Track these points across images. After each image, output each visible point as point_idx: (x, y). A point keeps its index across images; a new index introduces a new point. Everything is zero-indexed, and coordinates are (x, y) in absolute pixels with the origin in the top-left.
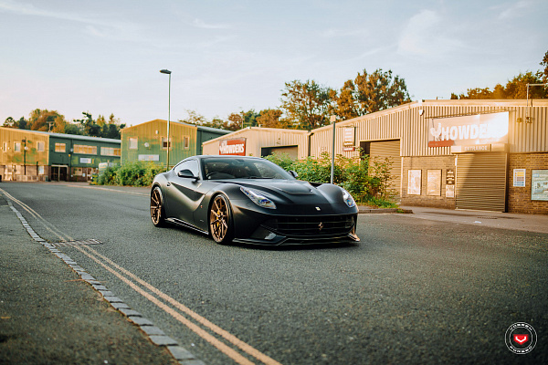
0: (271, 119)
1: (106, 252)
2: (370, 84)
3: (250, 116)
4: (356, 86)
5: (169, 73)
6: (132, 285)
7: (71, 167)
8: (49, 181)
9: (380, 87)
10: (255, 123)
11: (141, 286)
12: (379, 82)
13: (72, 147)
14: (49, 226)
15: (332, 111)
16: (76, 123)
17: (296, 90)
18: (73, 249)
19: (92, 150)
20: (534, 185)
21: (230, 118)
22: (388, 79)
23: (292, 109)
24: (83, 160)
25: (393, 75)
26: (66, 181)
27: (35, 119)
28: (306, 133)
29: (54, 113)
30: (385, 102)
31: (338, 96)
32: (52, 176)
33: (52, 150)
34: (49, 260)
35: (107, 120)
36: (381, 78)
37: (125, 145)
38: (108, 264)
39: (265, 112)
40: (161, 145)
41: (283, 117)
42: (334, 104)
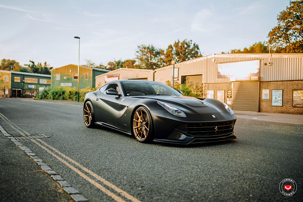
0: (131, 64)
1: (53, 144)
2: (181, 47)
3: (119, 63)
4: (174, 48)
5: (79, 38)
6: (80, 173)
7: (23, 90)
8: (11, 97)
9: (186, 48)
10: (122, 66)
11: (86, 173)
12: (185, 46)
13: (24, 79)
14: (13, 125)
15: (162, 61)
16: (26, 66)
17: (143, 50)
18: (31, 143)
19: (35, 81)
20: (274, 98)
21: (109, 64)
22: (190, 44)
23: (141, 59)
24: (30, 86)
25: (193, 43)
26: (21, 97)
27: (3, 64)
28: (152, 71)
29: (13, 61)
30: (189, 56)
31: (165, 53)
32: (13, 95)
33: (13, 81)
34: (15, 152)
35: (43, 65)
36: (187, 44)
37: (53, 78)
38: (57, 154)
39: (127, 61)
40: (73, 78)
41: (137, 63)
42: (163, 57)
